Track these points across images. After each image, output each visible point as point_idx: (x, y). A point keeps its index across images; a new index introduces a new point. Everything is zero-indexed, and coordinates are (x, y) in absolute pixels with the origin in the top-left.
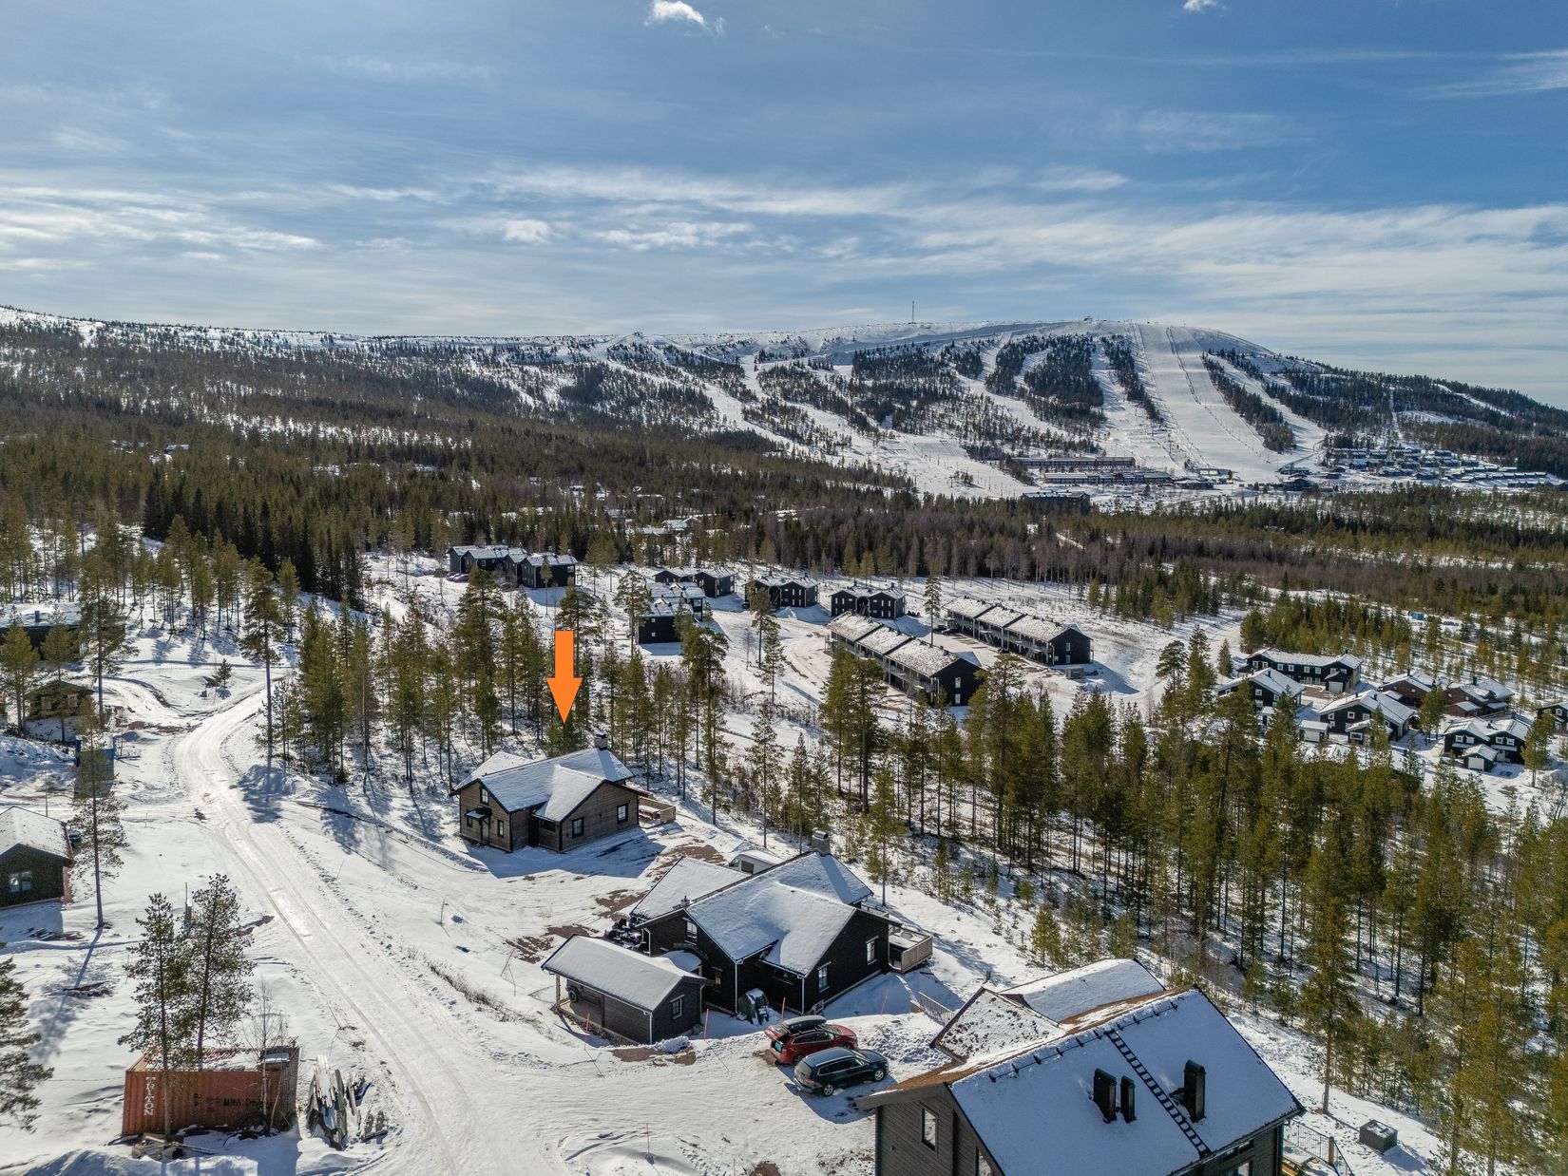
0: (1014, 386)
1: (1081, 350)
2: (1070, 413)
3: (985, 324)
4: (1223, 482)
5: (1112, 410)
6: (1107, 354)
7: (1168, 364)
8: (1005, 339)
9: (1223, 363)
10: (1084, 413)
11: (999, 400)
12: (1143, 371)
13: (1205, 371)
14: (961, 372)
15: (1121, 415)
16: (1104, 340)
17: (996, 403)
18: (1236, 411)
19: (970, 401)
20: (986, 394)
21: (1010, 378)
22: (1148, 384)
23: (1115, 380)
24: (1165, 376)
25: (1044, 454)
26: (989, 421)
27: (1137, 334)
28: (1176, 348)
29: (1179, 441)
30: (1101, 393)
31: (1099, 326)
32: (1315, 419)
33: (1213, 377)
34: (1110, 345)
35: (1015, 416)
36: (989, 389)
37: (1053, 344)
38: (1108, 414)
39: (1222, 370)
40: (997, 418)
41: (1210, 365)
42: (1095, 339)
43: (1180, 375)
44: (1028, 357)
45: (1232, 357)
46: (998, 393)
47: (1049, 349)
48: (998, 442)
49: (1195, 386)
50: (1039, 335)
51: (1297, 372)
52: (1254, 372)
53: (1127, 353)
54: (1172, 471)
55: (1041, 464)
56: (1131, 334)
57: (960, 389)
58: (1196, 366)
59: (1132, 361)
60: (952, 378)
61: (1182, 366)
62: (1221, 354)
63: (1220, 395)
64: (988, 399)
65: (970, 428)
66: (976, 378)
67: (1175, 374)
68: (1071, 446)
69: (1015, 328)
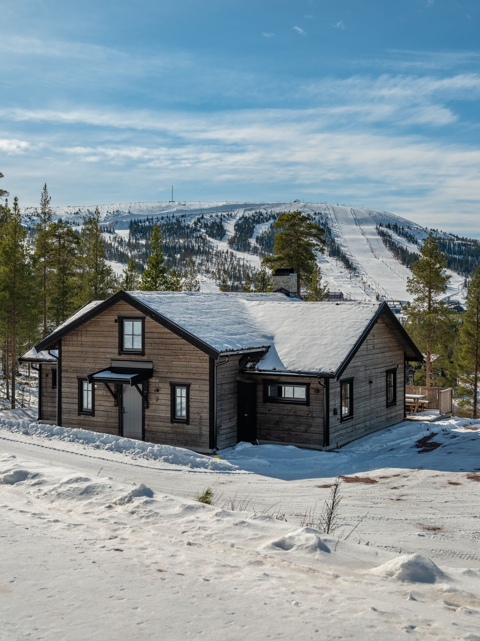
0: (249, 244)
3: (224, 203)
5: (321, 263)
7: (354, 232)
8: (240, 213)
9: (391, 232)
11: (239, 255)
12: (338, 237)
13: (379, 237)
14: (210, 236)
15: (327, 265)
17: (238, 257)
18: (403, 264)
19: (219, 254)
20: (230, 250)
21: (246, 240)
22: (342, 246)
24: (353, 241)
26: (235, 269)
27: (331, 212)
28: (358, 222)
29: (369, 283)
31: (305, 206)
32: (455, 270)
33: (385, 242)
35: (252, 265)
36: (231, 247)
37: (274, 217)
38: (318, 265)
39: (390, 237)
40: (240, 266)
41: (382, 234)
43: (363, 240)
44: (257, 226)
45: (395, 228)
46: (238, 250)
47: (272, 221)
49: (374, 247)
50: (264, 212)
51: (440, 239)
52: (411, 239)
53: (325, 224)
56: (327, 212)
57: (211, 247)
58: (372, 234)
59: (329, 231)
60: (204, 240)
61: (363, 234)
62: (389, 227)
63: (390, 254)
64: (232, 254)
65: (222, 272)
66: (221, 240)
67: (359, 240)
69: (246, 206)
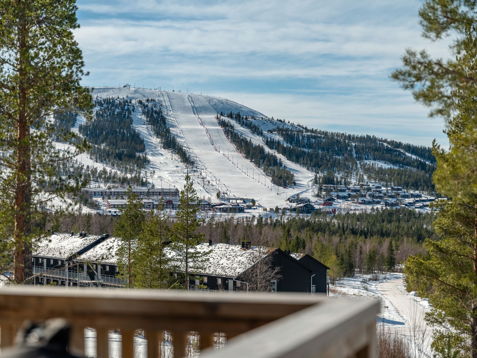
1: (123, 109)
2: (119, 157)
4: (249, 207)
5: (153, 155)
6: (144, 113)
7: (192, 122)
9: (233, 122)
10: (131, 156)
11: (59, 146)
12: (173, 126)
13: (219, 128)
15: (161, 159)
16: (140, 102)
17: (57, 148)
18: (247, 158)
22: (177, 136)
23: (152, 133)
24: (190, 131)
25: (103, 187)
27: (166, 99)
28: (196, 110)
29: (208, 178)
30: (142, 141)
31: (136, 92)
32: (304, 164)
33: (227, 132)
34: (145, 106)
35: (74, 158)
37: (100, 104)
38: (150, 157)
39: (232, 127)
40: (59, 159)
41: (223, 124)
42: (133, 102)
43: (202, 130)
45: (238, 118)
46: (59, 140)
47: (98, 108)
48: (64, 177)
49: (214, 139)
51: (287, 130)
52: (256, 130)
53: (159, 113)
54: (209, 199)
55: (102, 194)
56: (162, 99)
58: (213, 124)
59: (164, 120)
61: (202, 124)
62: (230, 116)
63: (233, 147)
67: (198, 130)
68: (124, 181)
